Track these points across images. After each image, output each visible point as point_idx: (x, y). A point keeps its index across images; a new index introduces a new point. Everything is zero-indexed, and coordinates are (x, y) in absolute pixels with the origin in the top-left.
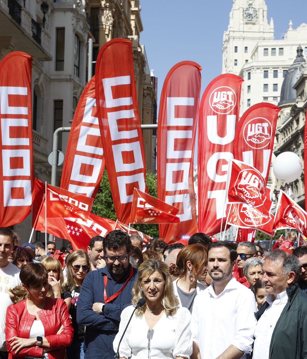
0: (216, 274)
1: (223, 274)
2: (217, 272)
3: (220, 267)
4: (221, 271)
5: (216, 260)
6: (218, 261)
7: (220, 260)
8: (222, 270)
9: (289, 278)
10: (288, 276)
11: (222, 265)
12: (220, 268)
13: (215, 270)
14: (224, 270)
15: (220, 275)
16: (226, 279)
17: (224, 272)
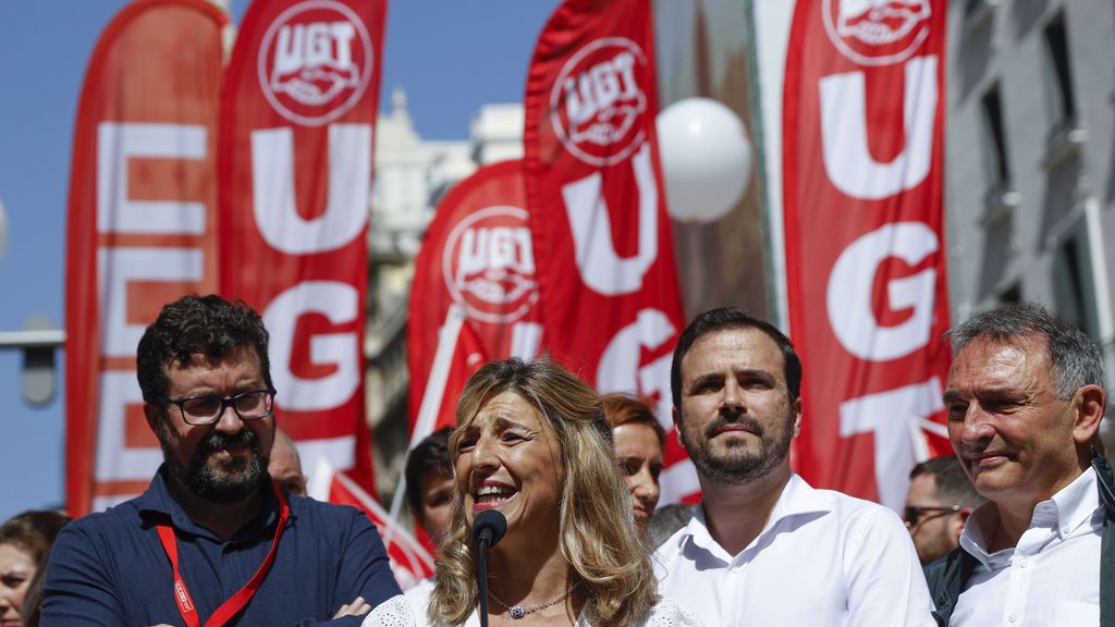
0: (731, 443)
1: (766, 443)
2: (737, 434)
3: (749, 411)
4: (756, 430)
5: (731, 382)
6: (740, 389)
7: (748, 380)
8: (760, 423)
9: (1077, 418)
10: (1075, 406)
11: (758, 402)
12: (751, 413)
13: (731, 425)
14: (770, 425)
15: (752, 447)
16: (771, 474)
17: (768, 432)
